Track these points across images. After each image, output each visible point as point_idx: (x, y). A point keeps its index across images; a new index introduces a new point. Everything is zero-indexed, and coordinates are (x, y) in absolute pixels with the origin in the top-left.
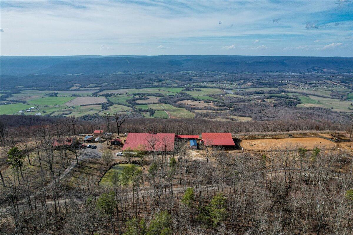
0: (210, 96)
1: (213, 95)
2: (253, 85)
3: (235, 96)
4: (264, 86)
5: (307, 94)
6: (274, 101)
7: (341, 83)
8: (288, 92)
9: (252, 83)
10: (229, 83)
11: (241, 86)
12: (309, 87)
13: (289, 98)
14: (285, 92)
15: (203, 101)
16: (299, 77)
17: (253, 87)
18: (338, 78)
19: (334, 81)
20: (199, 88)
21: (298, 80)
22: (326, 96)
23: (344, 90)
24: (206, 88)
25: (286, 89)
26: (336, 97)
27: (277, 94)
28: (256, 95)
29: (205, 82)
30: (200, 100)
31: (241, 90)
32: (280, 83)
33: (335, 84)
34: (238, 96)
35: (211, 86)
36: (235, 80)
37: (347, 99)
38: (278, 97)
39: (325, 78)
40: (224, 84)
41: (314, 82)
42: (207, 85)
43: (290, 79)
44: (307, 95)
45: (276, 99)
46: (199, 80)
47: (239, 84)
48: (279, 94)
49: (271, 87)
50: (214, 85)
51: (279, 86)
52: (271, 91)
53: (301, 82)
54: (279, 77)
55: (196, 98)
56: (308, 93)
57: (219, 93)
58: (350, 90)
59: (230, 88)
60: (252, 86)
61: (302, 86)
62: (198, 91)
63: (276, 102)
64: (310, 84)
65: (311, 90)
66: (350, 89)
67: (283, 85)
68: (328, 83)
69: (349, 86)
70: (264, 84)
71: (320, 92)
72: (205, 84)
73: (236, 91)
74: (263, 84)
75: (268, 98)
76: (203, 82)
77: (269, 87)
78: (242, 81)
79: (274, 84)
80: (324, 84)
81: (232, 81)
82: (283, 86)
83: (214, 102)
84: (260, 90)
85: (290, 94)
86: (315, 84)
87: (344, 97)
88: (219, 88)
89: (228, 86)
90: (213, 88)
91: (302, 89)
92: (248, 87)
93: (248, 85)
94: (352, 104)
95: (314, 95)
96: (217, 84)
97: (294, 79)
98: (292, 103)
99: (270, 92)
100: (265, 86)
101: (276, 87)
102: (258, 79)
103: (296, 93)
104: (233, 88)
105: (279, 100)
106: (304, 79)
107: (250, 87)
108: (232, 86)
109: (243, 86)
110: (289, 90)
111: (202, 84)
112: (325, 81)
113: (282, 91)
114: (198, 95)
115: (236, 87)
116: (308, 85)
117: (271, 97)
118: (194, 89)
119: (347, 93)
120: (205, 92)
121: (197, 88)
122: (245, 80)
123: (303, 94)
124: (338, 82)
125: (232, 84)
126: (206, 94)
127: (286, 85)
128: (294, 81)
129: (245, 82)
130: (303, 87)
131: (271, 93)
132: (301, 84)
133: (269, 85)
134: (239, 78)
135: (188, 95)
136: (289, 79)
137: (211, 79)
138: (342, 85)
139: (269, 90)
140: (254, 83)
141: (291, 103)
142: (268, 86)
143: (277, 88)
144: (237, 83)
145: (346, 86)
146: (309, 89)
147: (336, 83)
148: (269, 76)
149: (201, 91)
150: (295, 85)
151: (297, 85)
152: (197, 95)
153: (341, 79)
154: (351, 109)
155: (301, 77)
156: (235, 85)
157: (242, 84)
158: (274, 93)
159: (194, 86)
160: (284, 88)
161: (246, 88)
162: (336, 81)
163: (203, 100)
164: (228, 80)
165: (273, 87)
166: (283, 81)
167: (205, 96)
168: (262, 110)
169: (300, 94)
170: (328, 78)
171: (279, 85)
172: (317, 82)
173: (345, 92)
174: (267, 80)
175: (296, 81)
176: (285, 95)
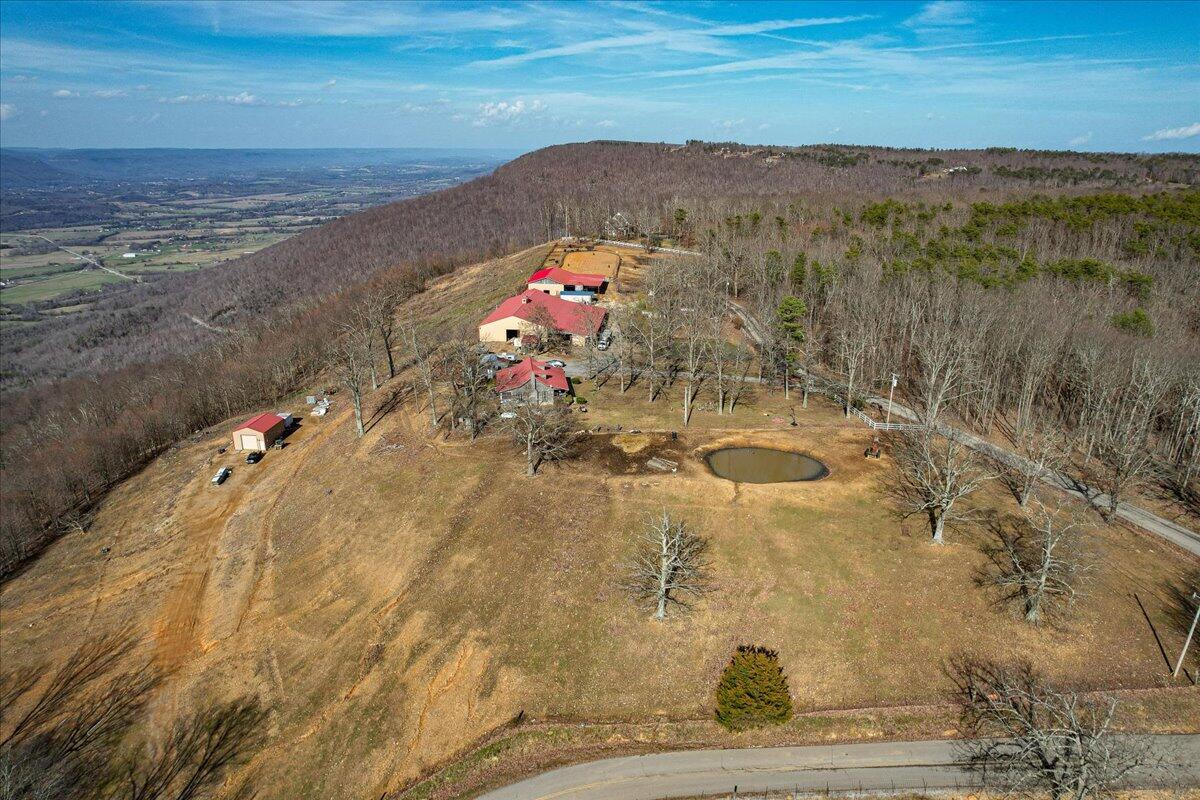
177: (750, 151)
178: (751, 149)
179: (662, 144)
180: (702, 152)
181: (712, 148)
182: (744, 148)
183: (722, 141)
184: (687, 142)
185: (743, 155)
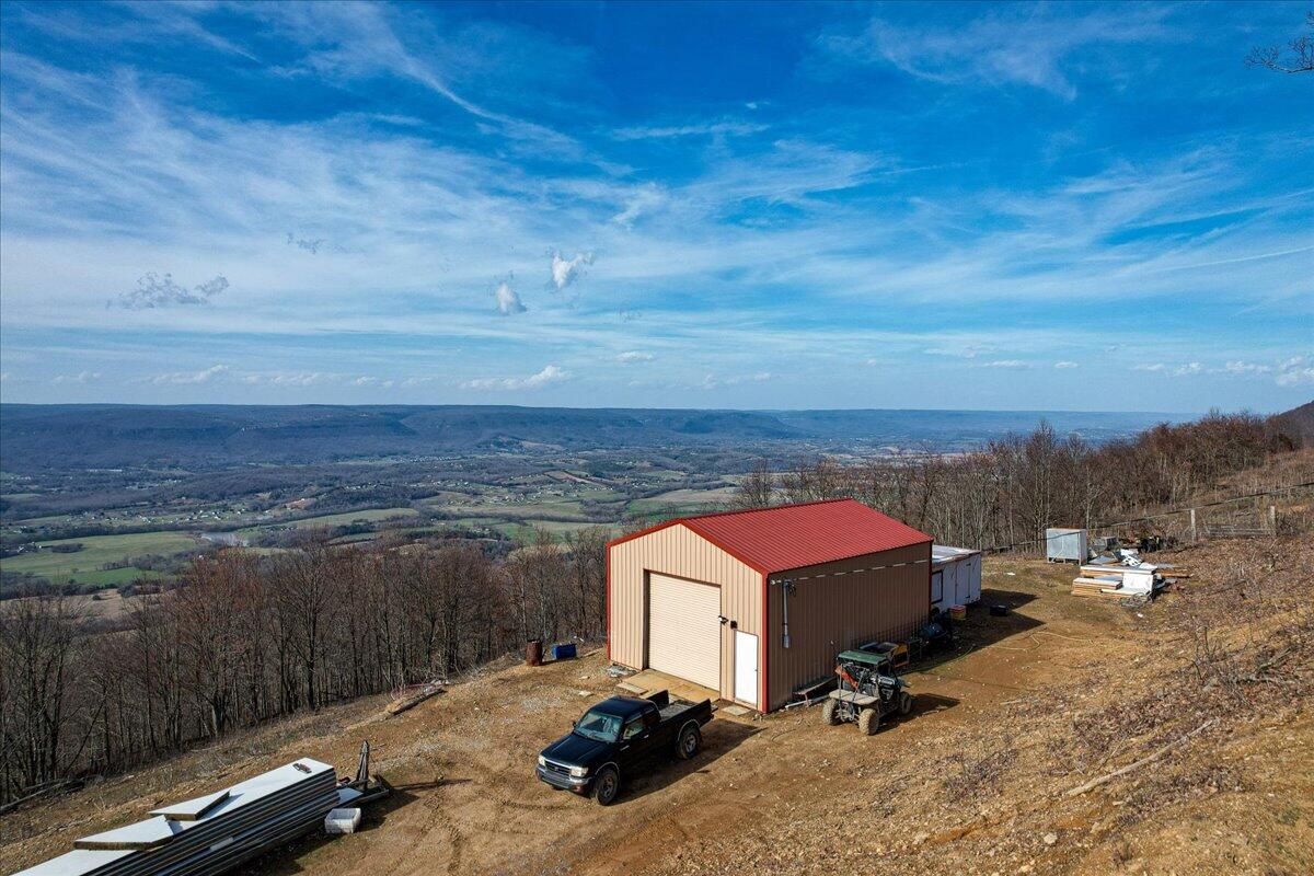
0: (142, 565)
1: (159, 559)
2: (316, 506)
3: (266, 552)
4: (359, 506)
5: (521, 518)
7: (592, 478)
8: (458, 518)
9: (313, 496)
10: (209, 508)
11: (268, 515)
12: (513, 497)
13: (474, 536)
14: (444, 517)
15: (111, 592)
17: (319, 512)
18: (576, 463)
19: (573, 472)
20: (61, 538)
21: (468, 476)
22: (573, 515)
23: (613, 497)
24: (107, 534)
25: (444, 509)
26: (603, 518)
27: (422, 526)
28: (346, 538)
29: (88, 510)
30: (94, 590)
31: (277, 529)
32: (414, 489)
33: (580, 480)
34: (277, 550)
35: (128, 523)
36: (235, 494)
37: (633, 518)
38: (437, 535)
39: (543, 466)
40: (190, 510)
42: (105, 522)
43: (445, 475)
44: (520, 520)
45: (433, 541)
46: (54, 505)
47: (256, 509)
48: (429, 525)
49: (389, 508)
50: (143, 520)
51: (413, 502)
52: (395, 519)
53: (483, 483)
54: (403, 472)
55: (65, 583)
56: (522, 515)
57: (180, 550)
58: (624, 495)
59: (225, 523)
60: (315, 510)
61: (490, 496)
62: (66, 550)
64: (511, 485)
65: (522, 504)
66: (621, 492)
67: (428, 497)
68: (560, 481)
69: (617, 486)
71: (553, 507)
72: (91, 519)
73: (256, 532)
74: (356, 500)
75: (402, 544)
76: (79, 512)
77: (382, 508)
78: (266, 496)
79: (396, 495)
80: (551, 483)
81: (222, 496)
82: (426, 500)
83: (173, 587)
84: (355, 521)
85: (468, 524)
86: (525, 484)
87: (625, 515)
88: (174, 528)
89: (213, 517)
90: (145, 532)
91: (495, 503)
92: (302, 514)
93: (297, 507)
95: (542, 518)
96: (157, 514)
97: (455, 473)
98: (494, 551)
99: (394, 523)
100: (366, 505)
101: (407, 505)
102: (328, 482)
103: (482, 517)
104: (234, 523)
106: (488, 472)
107: (306, 513)
108: (228, 515)
109: (276, 512)
110: (454, 509)
111: (77, 523)
112: (549, 474)
113: (435, 517)
114: (75, 571)
115: (248, 519)
116: (506, 490)
117: (411, 538)
118: (40, 545)
119: (622, 503)
120: (103, 551)
121: (55, 538)
122: (279, 491)
123: (509, 519)
124: (584, 474)
125: (225, 509)
126: (118, 558)
127: (437, 494)
128: (458, 480)
129: (278, 497)
130: (495, 498)
131: (400, 527)
132: (482, 488)
133: (379, 499)
134: (251, 485)
135: (15, 576)
136: (441, 476)
137: (116, 498)
138: (597, 482)
139: (389, 516)
140: (321, 497)
141: (490, 550)
142: (375, 504)
143: (413, 507)
144: (247, 503)
146: (515, 503)
147: (580, 477)
148: (365, 469)
149: (79, 548)
150: (466, 492)
151: (475, 494)
152: (67, 571)
153: (585, 467)
155: (473, 468)
156: (239, 512)
157: (271, 506)
158: (410, 526)
159: (32, 531)
160: (435, 507)
161: (294, 519)
162: (577, 473)
163: (112, 586)
164: (204, 497)
165: (394, 507)
166: (421, 485)
167: (116, 566)
169: (498, 521)
170: (552, 465)
171: (413, 498)
172: (529, 479)
173: (616, 501)
174: (366, 484)
175: (464, 481)
176: (453, 529)
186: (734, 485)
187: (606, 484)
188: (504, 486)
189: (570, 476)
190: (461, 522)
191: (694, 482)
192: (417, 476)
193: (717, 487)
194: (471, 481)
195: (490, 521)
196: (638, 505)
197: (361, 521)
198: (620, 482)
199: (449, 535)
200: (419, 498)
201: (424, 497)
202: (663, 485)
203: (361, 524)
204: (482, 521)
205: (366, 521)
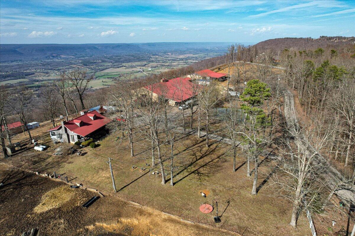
4: (7, 79)
6: (34, 91)
7: (84, 66)
8: (42, 81)
12: (59, 73)
13: (48, 86)
14: (38, 81)
16: (44, 65)
19: (78, 65)
21: (43, 67)
23: (90, 71)
25: (37, 78)
27: (30, 84)
32: (25, 72)
37: (97, 77)
38: (36, 87)
39: (68, 63)
41: (61, 68)
43: (37, 67)
45: (34, 89)
48: (33, 84)
49: (18, 79)
51: (26, 77)
52: (20, 82)
53: (49, 70)
54: (20, 67)
61: (52, 73)
63: (37, 92)
64: (58, 70)
66: (93, 70)
68: (74, 68)
69: (91, 68)
70: (6, 77)
75: (24, 90)
77: (15, 79)
79: (19, 75)
80: (71, 68)
82: (31, 76)
84: (6, 84)
86: (63, 69)
87: (94, 77)
91: (54, 76)
94: (102, 81)
97: (39, 67)
99: (20, 84)
100: (9, 78)
101: (24, 78)
103: (50, 80)
105: (39, 89)
106: (50, 66)
110: (41, 78)
112: (70, 65)
113: (34, 81)
117: (27, 88)
119: (93, 73)
123: (58, 80)
124: (81, 65)
127: (34, 74)
128: (41, 69)
130: (54, 74)
132: (49, 71)
133: (14, 76)
136: (34, 68)
138: (85, 67)
139: (18, 82)
142: (12, 78)
143: (26, 78)
145: (89, 68)
146: (60, 75)
147: (80, 66)
148: (6, 67)
150: (44, 73)
151: (47, 73)
153: (81, 63)
154: (105, 85)
155: (45, 65)
158: (26, 84)
160: (34, 78)
162: (79, 65)
165: (20, 78)
166: (28, 71)
168: (27, 103)
169: (55, 81)
170: (71, 63)
171: (26, 75)
172: (64, 68)
173: (91, 73)
174: (8, 72)
175: (43, 69)
176: (41, 84)
177: (347, 39)
178: (348, 38)
179: (310, 38)
180: (326, 40)
181: (330, 38)
182: (345, 38)
183: (335, 36)
184: (320, 37)
185: (344, 40)
186: (125, 66)
187: (88, 68)
188: (56, 70)
189: (77, 66)
190: (43, 82)
191: (114, 66)
192: (26, 68)
193: (121, 67)
194: (45, 69)
195: (53, 81)
196: (98, 74)
197: (8, 84)
198: (92, 67)
199: (39, 87)
200: (28, 75)
201: (30, 75)
202: (105, 67)
203: (9, 85)
204: (50, 82)
205: (10, 84)
